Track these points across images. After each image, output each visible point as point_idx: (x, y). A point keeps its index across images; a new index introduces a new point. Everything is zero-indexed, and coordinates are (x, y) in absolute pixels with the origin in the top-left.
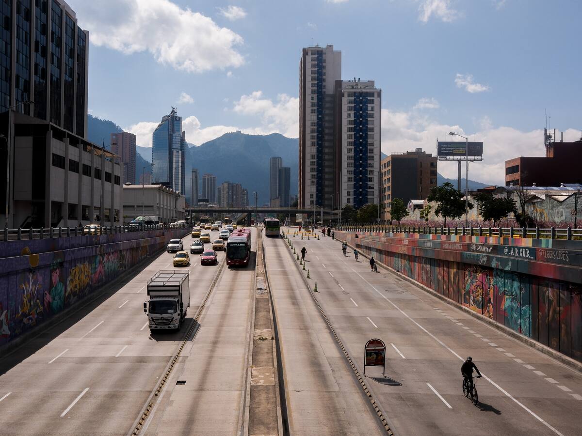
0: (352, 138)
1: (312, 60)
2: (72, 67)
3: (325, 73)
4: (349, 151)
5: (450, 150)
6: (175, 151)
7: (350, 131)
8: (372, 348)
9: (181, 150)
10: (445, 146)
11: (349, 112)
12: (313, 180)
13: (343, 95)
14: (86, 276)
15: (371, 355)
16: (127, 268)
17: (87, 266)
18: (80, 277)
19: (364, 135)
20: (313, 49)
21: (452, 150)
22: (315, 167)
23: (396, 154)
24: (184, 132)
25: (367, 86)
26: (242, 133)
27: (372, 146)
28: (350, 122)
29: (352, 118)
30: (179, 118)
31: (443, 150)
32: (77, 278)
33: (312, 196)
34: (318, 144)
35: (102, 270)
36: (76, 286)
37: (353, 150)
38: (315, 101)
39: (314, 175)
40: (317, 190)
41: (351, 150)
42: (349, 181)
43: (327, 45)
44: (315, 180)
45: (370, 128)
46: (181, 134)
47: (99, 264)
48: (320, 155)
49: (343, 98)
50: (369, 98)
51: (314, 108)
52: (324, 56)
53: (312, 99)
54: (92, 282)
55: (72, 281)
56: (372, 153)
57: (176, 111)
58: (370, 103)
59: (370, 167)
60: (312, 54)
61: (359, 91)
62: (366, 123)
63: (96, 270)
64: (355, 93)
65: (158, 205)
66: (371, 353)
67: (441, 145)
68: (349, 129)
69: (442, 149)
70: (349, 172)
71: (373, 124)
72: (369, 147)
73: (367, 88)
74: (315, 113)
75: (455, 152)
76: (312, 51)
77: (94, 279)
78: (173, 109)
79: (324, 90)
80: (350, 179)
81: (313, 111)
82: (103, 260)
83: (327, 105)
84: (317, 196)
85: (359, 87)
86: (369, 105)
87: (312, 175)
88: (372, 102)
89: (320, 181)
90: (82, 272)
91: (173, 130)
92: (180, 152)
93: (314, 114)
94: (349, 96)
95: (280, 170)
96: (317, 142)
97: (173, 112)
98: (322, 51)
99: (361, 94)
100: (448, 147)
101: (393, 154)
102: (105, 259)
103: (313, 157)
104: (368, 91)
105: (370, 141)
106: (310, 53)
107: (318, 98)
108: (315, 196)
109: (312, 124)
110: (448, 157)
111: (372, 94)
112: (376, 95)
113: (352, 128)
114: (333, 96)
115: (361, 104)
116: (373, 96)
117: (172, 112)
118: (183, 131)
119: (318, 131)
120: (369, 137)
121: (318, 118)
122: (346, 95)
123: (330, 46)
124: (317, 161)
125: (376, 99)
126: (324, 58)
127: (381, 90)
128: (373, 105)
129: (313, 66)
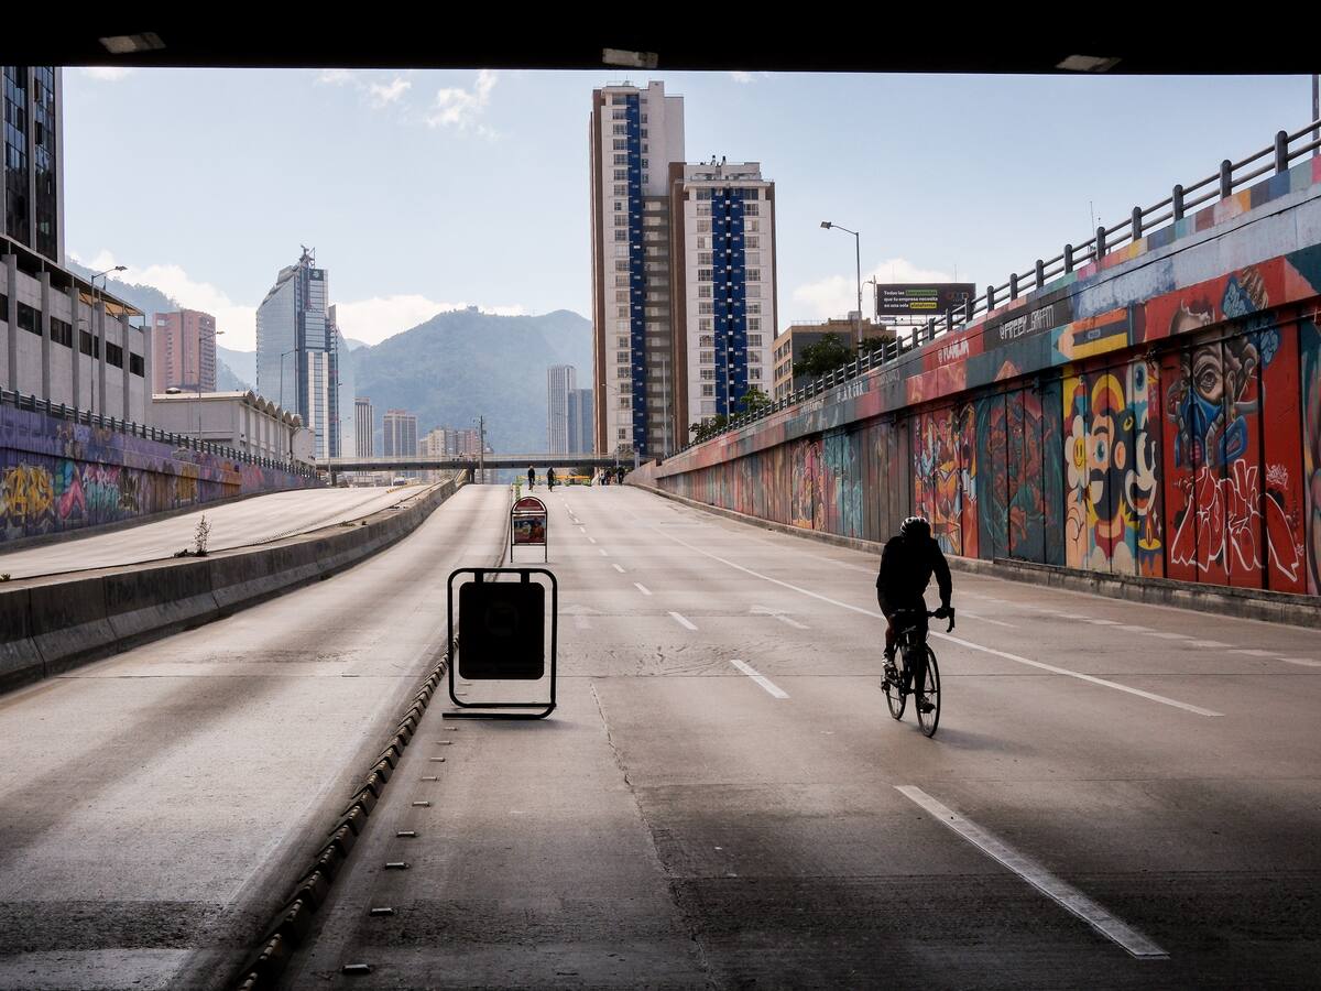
0: (709, 296)
1: (616, 117)
2: (23, 108)
3: (646, 147)
4: (704, 324)
5: (903, 303)
6: (311, 354)
7: (703, 279)
8: (525, 513)
9: (328, 349)
10: (891, 293)
11: (702, 235)
12: (625, 396)
13: (686, 196)
14: (42, 495)
15: (521, 526)
16: (141, 511)
17: (44, 474)
18: (28, 490)
19: (736, 288)
20: (615, 91)
21: (907, 303)
22: (629, 365)
23: (801, 324)
24: (334, 307)
25: (742, 175)
26: (480, 311)
27: (756, 312)
28: (703, 259)
29: (709, 248)
30: (321, 272)
31: (889, 303)
32: (21, 491)
33: (622, 434)
34: (634, 313)
35: (79, 494)
36: (18, 506)
37: (712, 323)
38: (625, 212)
39: (627, 386)
40: (635, 419)
41: (709, 323)
42: (705, 394)
43: (650, 83)
44: (630, 396)
45: (750, 271)
46: (327, 313)
47: (73, 479)
48: (640, 338)
49: (685, 202)
50: (746, 202)
51: (622, 228)
52: (641, 106)
53: (618, 207)
54: (56, 511)
55: (9, 492)
56: (756, 328)
57: (311, 256)
58: (749, 214)
59: (752, 360)
60: (615, 103)
61: (724, 184)
62: (741, 260)
63: (66, 490)
64: (714, 190)
65: (244, 439)
66: (521, 523)
67: (883, 292)
68: (703, 275)
69: (886, 300)
70: (704, 374)
71: (758, 262)
72: (749, 316)
73: (741, 178)
74: (624, 239)
75: (914, 306)
76: (613, 94)
77: (61, 508)
78: (305, 251)
79: (644, 186)
80: (707, 390)
81: (619, 236)
82: (82, 474)
83: (654, 221)
84: (636, 434)
85: (723, 178)
86: (746, 218)
87: (622, 386)
88: (753, 211)
89: (641, 399)
90: (31, 483)
91: (306, 304)
92: (325, 355)
93: (623, 243)
94: (699, 197)
95: (570, 396)
96: (632, 307)
97: (305, 258)
98: (637, 95)
99: (728, 192)
100: (898, 296)
101: (796, 324)
102: (86, 475)
103: (623, 342)
104: (744, 184)
105: (750, 301)
106: (609, 100)
107: (632, 206)
108: (629, 433)
109: (620, 267)
110: (899, 318)
111: (754, 193)
112: (762, 194)
113: (708, 271)
114: (664, 200)
115: (728, 215)
116: (755, 197)
117: (302, 260)
118: (330, 305)
119: (633, 283)
120: (747, 291)
121: (632, 251)
122: (693, 195)
123: (657, 84)
124: (633, 351)
125: (762, 203)
126: (642, 112)
127: (773, 184)
128: (755, 218)
129: (617, 129)
